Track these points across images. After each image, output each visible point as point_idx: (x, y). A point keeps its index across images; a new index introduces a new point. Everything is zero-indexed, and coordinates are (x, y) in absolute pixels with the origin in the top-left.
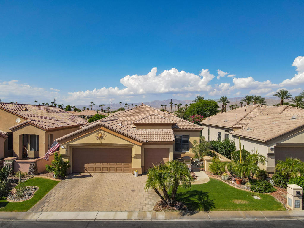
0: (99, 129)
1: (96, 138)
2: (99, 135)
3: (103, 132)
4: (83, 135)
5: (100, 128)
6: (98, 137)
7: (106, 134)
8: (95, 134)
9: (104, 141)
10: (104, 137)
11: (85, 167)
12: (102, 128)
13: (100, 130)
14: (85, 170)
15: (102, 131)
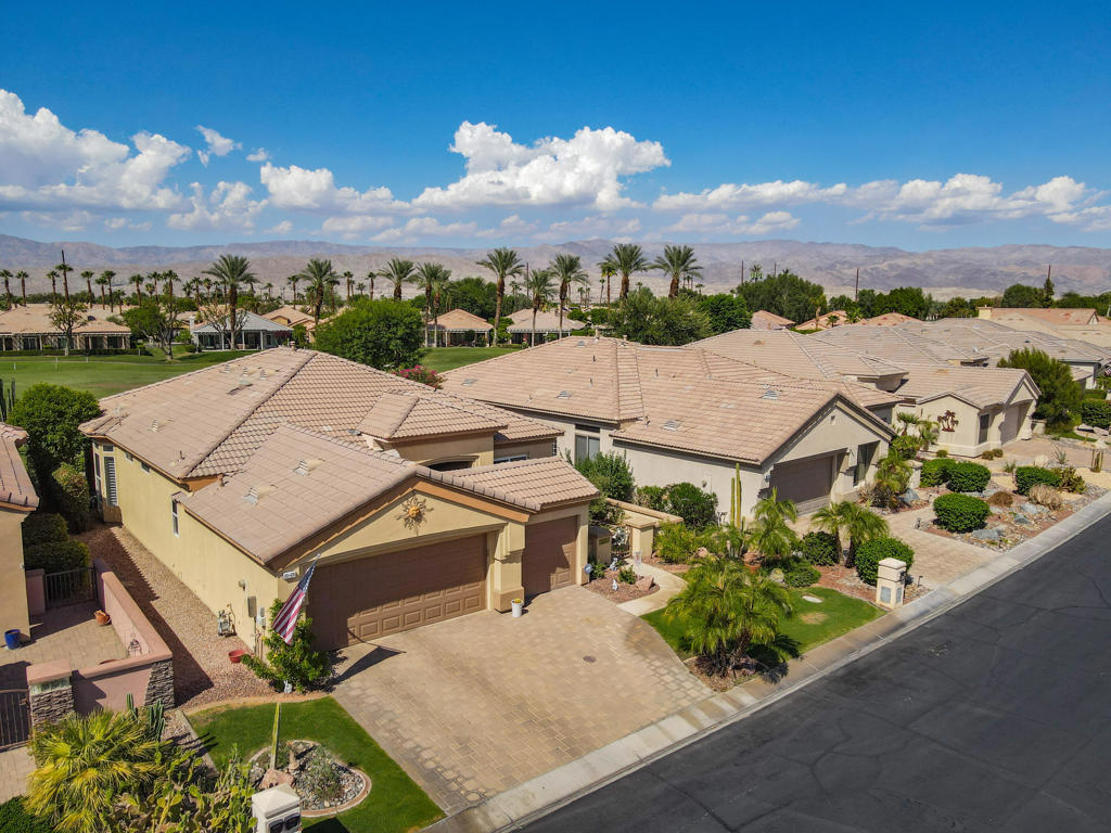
0: (410, 490)
1: (402, 520)
2: (412, 510)
3: (420, 498)
4: (362, 519)
5: (415, 488)
6: (406, 519)
7: (430, 503)
8: (399, 510)
9: (424, 529)
10: (427, 515)
11: (349, 626)
12: (421, 486)
13: (414, 492)
14: (350, 636)
15: (417, 496)
